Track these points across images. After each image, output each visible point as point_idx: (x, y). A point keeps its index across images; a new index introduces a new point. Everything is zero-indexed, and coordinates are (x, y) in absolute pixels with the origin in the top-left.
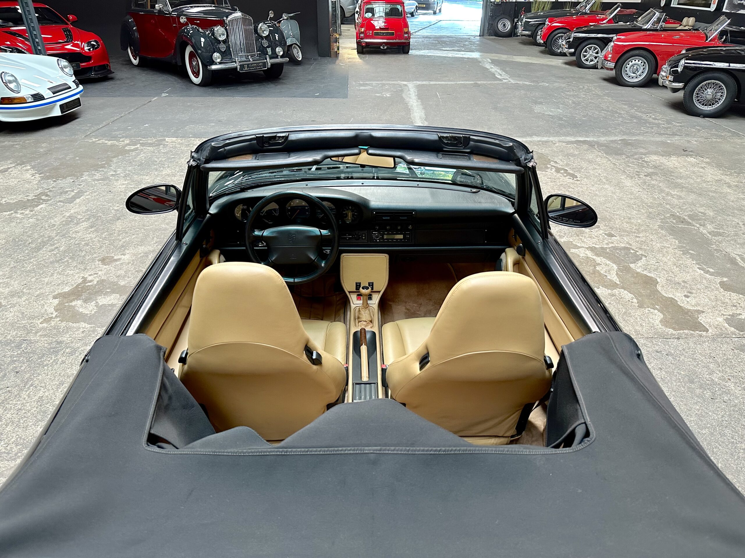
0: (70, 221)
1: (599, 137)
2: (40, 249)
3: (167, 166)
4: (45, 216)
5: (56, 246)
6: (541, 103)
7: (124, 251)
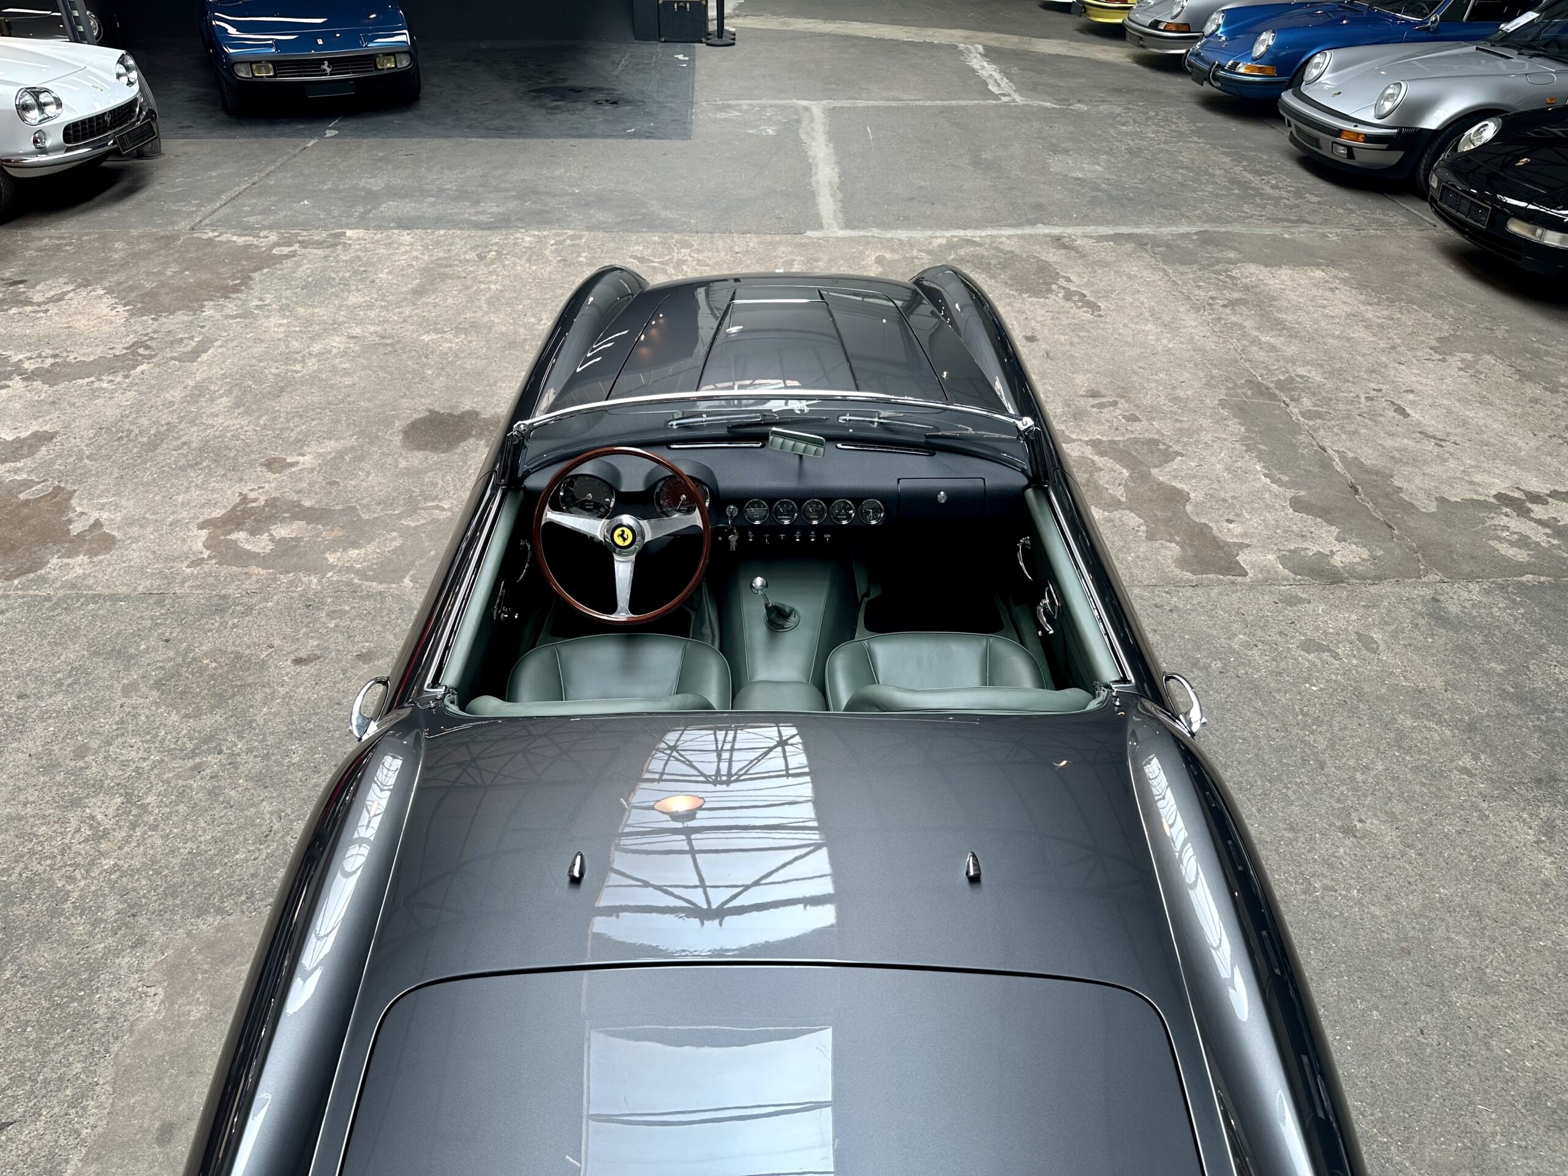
0: (199, 396)
1: (1160, 227)
2: (158, 445)
3: (354, 288)
4: (152, 387)
5: (183, 440)
6: (1066, 151)
7: (301, 448)
